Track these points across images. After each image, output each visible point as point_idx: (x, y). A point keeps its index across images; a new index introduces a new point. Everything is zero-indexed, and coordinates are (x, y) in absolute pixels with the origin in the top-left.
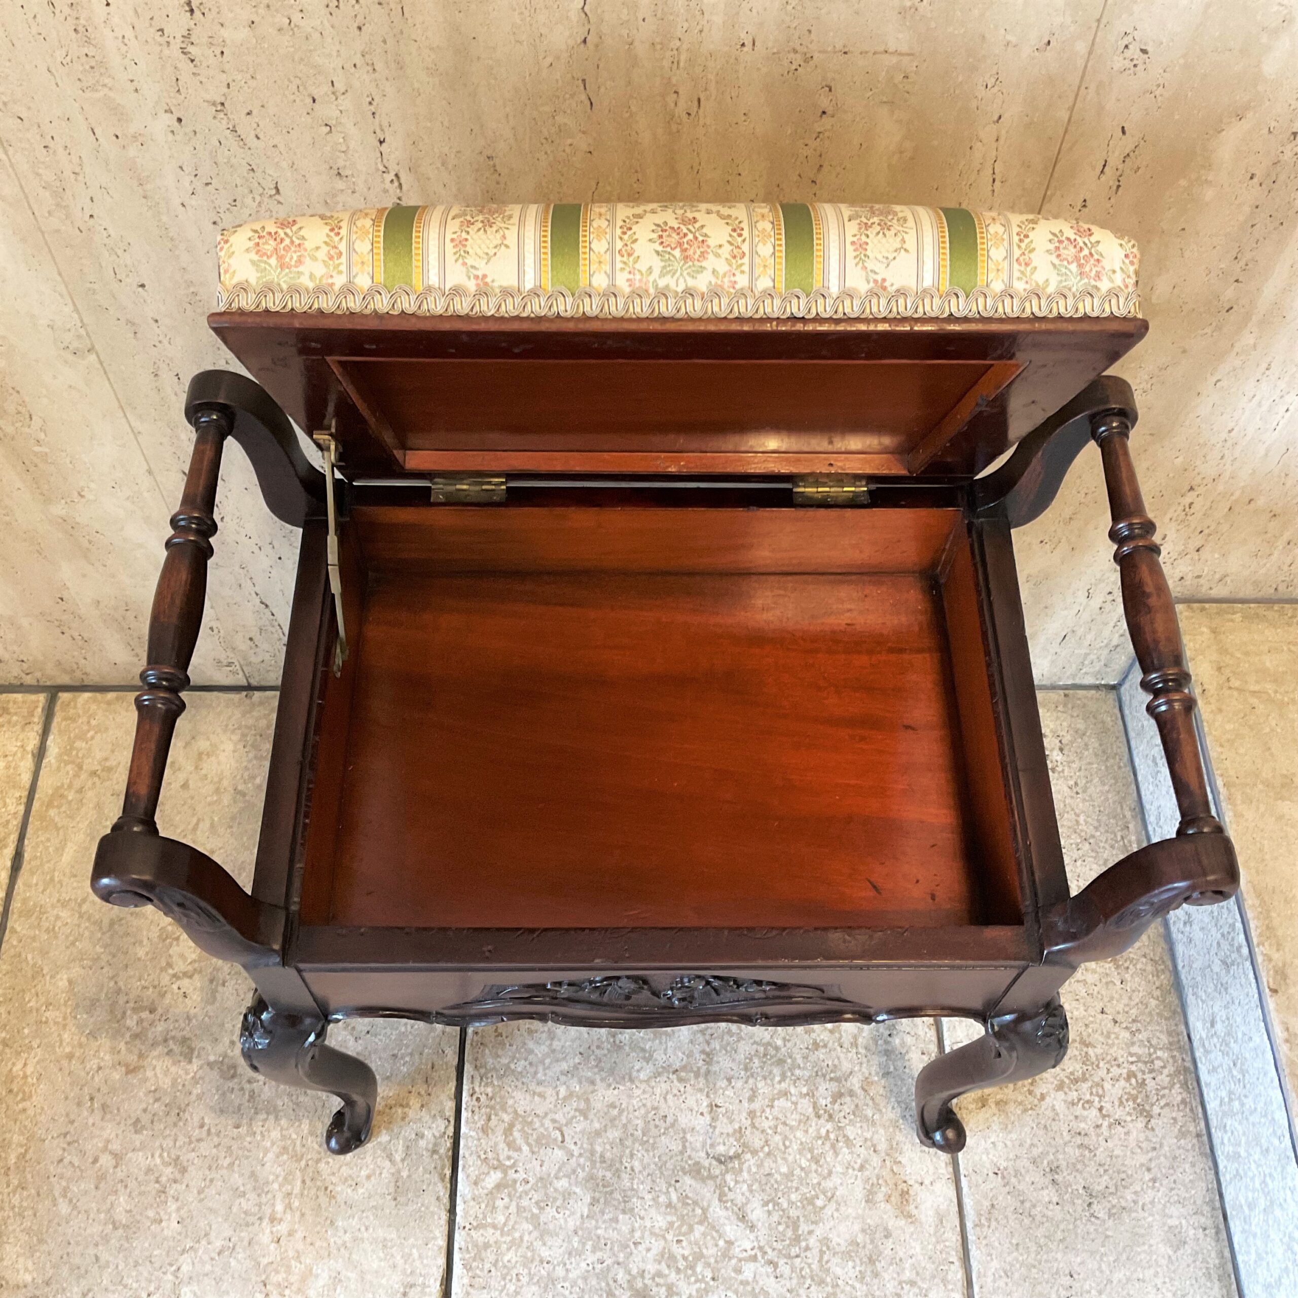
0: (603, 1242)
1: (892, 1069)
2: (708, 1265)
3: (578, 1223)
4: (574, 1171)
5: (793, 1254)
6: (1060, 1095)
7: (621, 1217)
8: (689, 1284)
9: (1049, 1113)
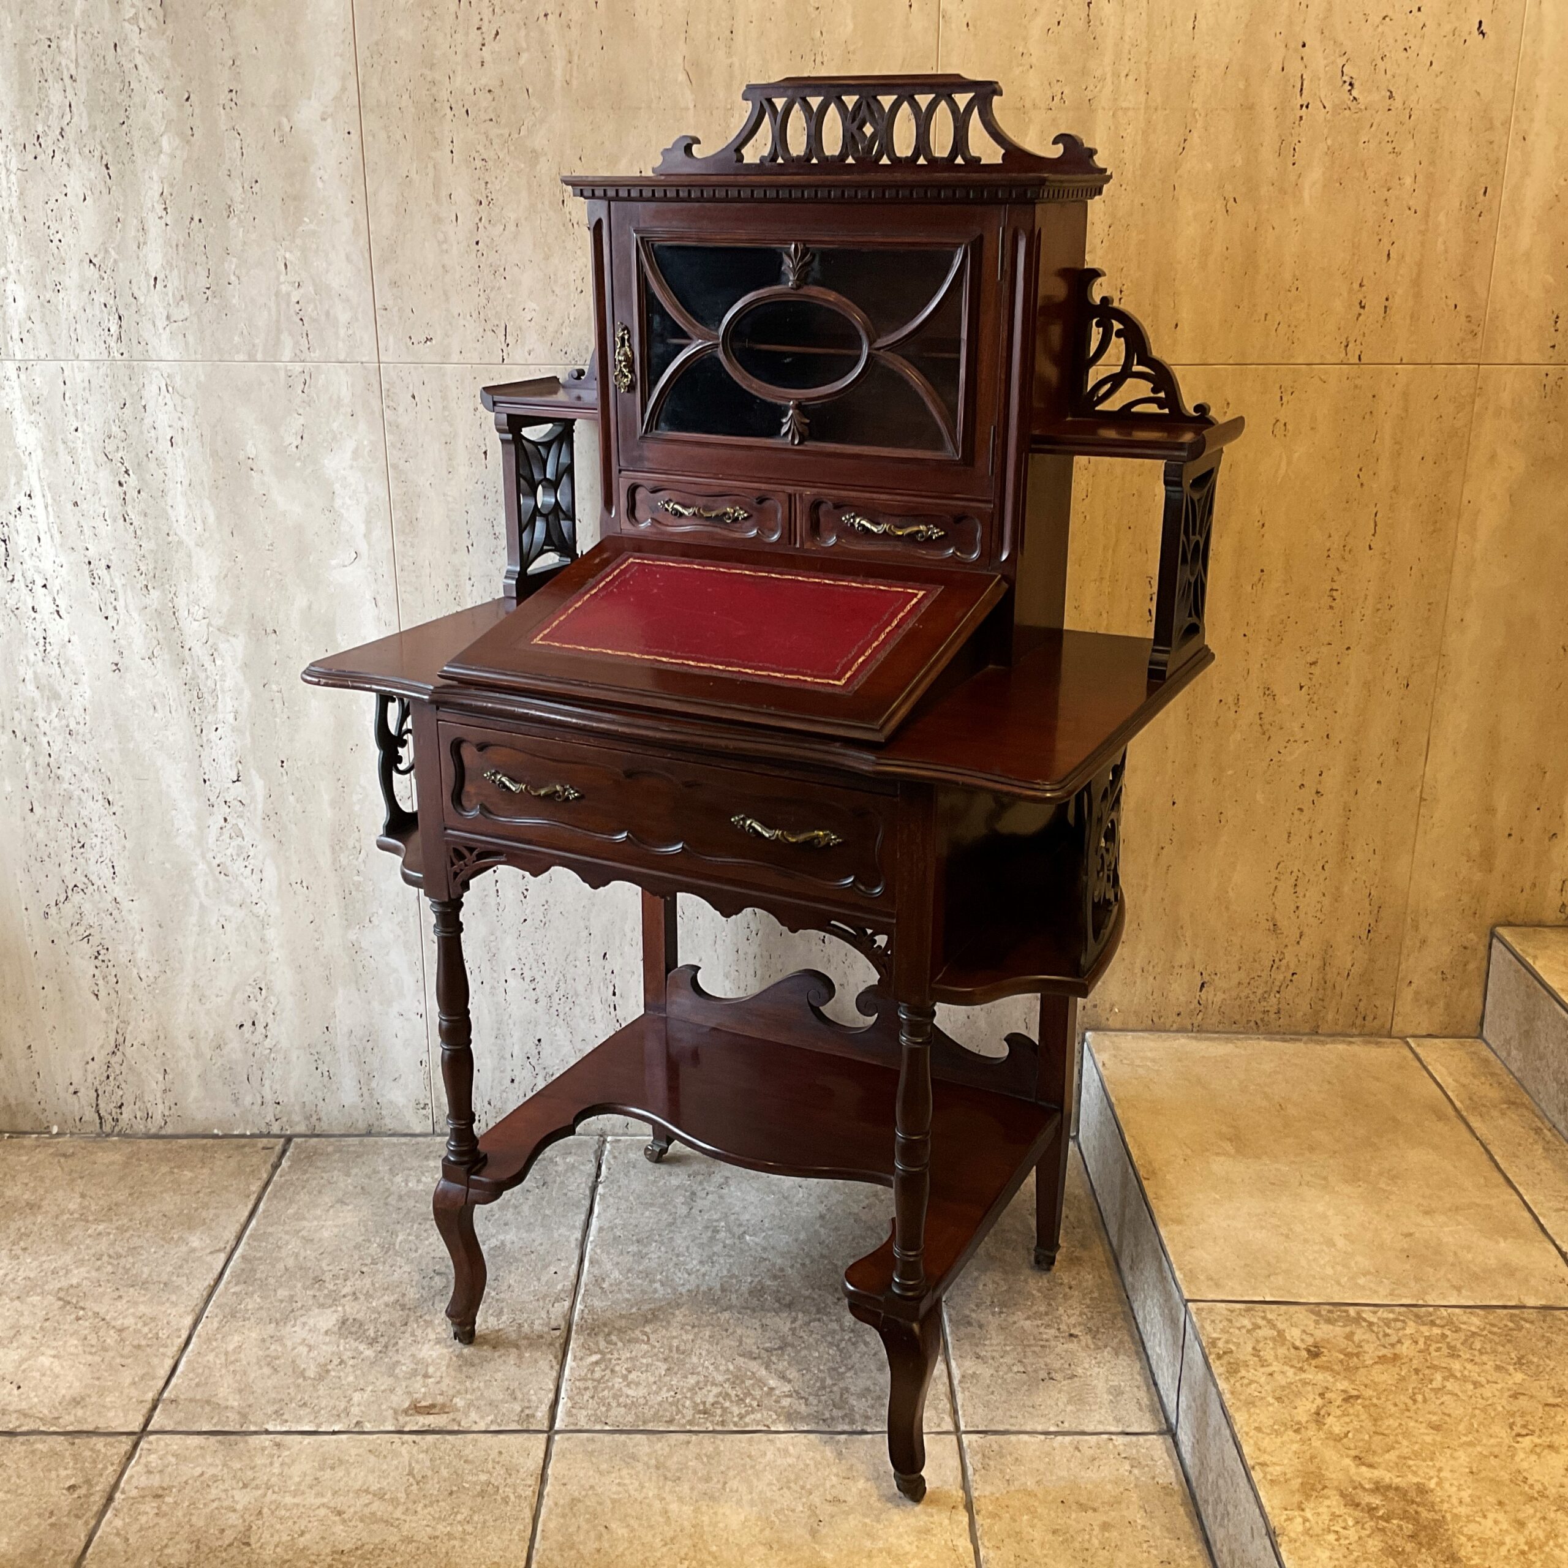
0: (675, 1387)
2: (754, 1399)
3: (657, 1379)
5: (820, 1393)
6: (1028, 1322)
7: (690, 1376)
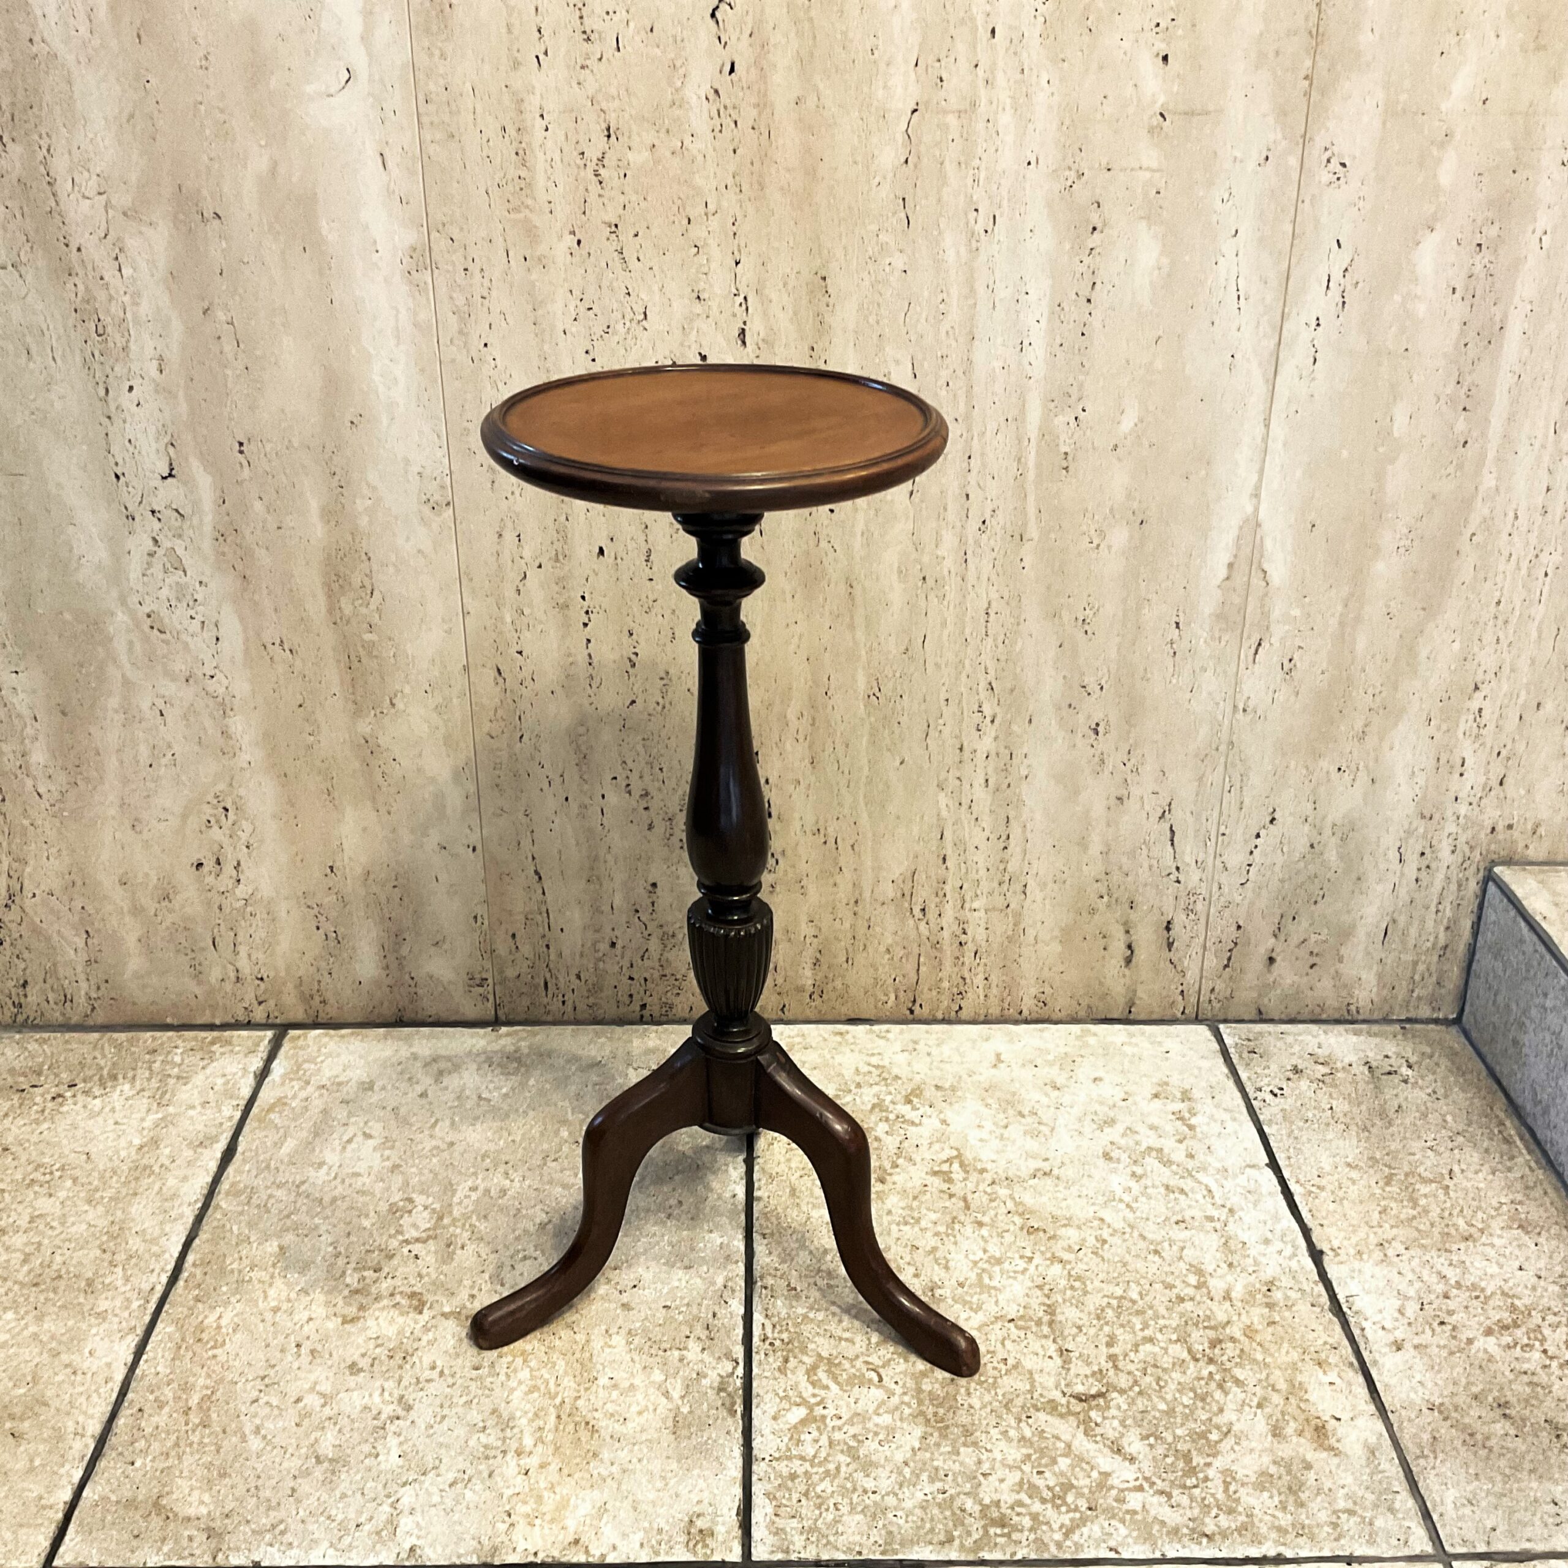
0: (942, 1473)
1: (1277, 1319)
2: (1081, 1495)
3: (908, 1455)
4: (897, 1408)
5: (1189, 1483)
6: (1491, 1344)
7: (962, 1450)
8: (1060, 1513)
9: (1481, 1355)
